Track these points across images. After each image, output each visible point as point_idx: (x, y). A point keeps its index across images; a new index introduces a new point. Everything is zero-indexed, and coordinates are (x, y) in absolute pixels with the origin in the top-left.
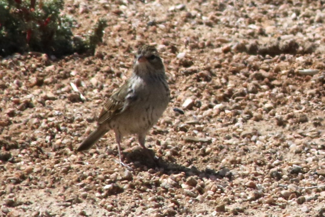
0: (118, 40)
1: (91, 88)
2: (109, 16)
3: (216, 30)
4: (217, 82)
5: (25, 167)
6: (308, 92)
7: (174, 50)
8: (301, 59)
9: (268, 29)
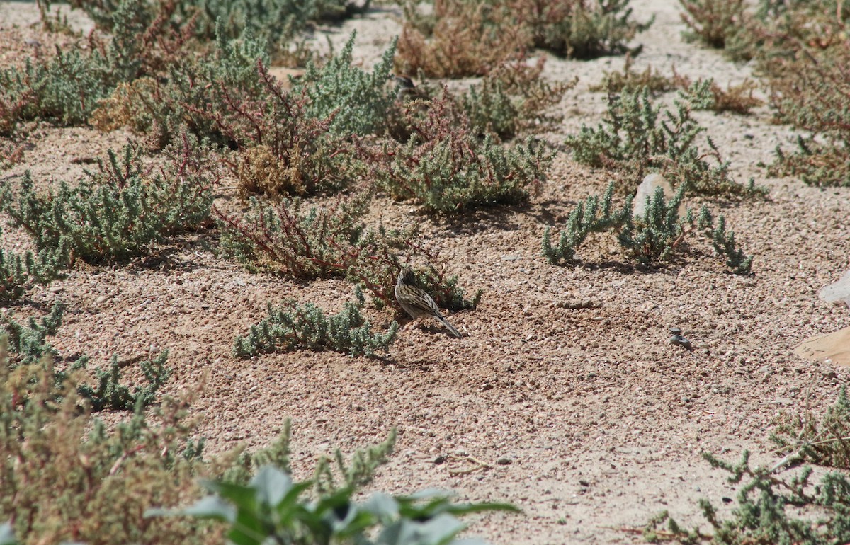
0: (489, 301)
1: (474, 329)
2: (484, 288)
3: (545, 295)
4: (547, 325)
5: (437, 375)
6: (599, 330)
7: (521, 307)
8: (595, 311)
9: (576, 294)
